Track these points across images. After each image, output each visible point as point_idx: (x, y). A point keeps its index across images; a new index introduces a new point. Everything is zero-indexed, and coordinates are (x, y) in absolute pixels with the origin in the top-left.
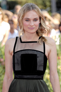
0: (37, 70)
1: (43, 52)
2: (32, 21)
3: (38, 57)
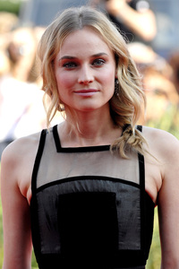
0: (121, 248)
1: (138, 182)
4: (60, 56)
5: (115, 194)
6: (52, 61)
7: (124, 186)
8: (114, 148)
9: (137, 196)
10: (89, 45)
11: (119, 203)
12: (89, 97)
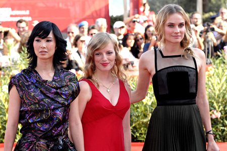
1: (194, 68)
2: (177, 27)
4: (168, 22)
5: (188, 72)
6: (164, 24)
7: (191, 69)
8: (183, 56)
9: (195, 73)
10: (179, 19)
11: (189, 75)
12: (178, 38)
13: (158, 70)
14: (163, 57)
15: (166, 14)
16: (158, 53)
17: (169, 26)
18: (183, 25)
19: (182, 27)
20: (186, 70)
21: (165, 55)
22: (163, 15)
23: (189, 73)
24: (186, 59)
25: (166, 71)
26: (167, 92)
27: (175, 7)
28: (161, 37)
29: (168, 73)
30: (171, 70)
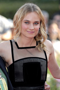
2: (32, 24)
3: (41, 66)
13: (15, 60)
14: (19, 48)
15: (24, 12)
16: (14, 44)
17: (25, 22)
18: (38, 23)
19: (36, 25)
20: (39, 60)
21: (20, 46)
22: (22, 13)
23: (41, 63)
24: (39, 51)
25: (23, 62)
26: (23, 80)
27: (33, 7)
28: (18, 31)
29: (24, 64)
30: (26, 61)
